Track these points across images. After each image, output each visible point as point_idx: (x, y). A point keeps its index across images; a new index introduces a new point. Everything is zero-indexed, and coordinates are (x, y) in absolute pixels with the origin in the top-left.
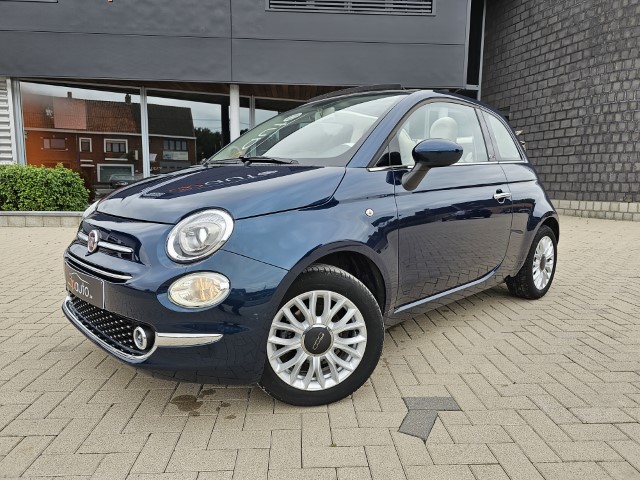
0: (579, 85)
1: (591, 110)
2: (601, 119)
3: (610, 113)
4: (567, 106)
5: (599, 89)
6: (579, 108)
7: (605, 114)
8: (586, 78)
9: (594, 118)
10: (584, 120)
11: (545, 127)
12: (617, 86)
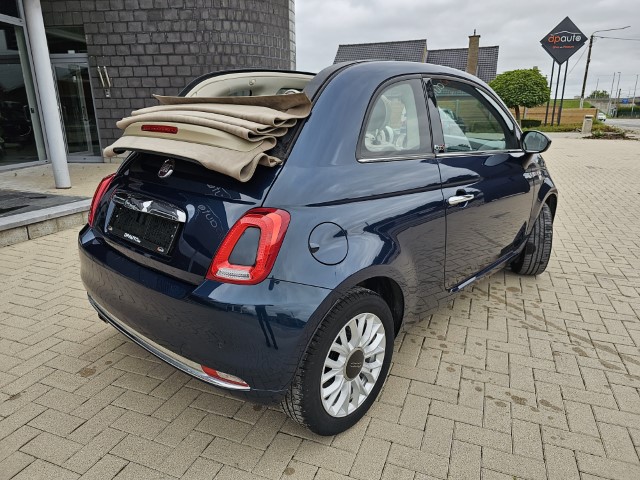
0: (184, 15)
1: (204, 47)
2: (217, 59)
3: (225, 54)
4: (172, 38)
5: (209, 24)
6: (189, 43)
7: (221, 54)
8: (192, 9)
9: (209, 58)
10: (197, 58)
11: (147, 60)
12: (227, 25)
